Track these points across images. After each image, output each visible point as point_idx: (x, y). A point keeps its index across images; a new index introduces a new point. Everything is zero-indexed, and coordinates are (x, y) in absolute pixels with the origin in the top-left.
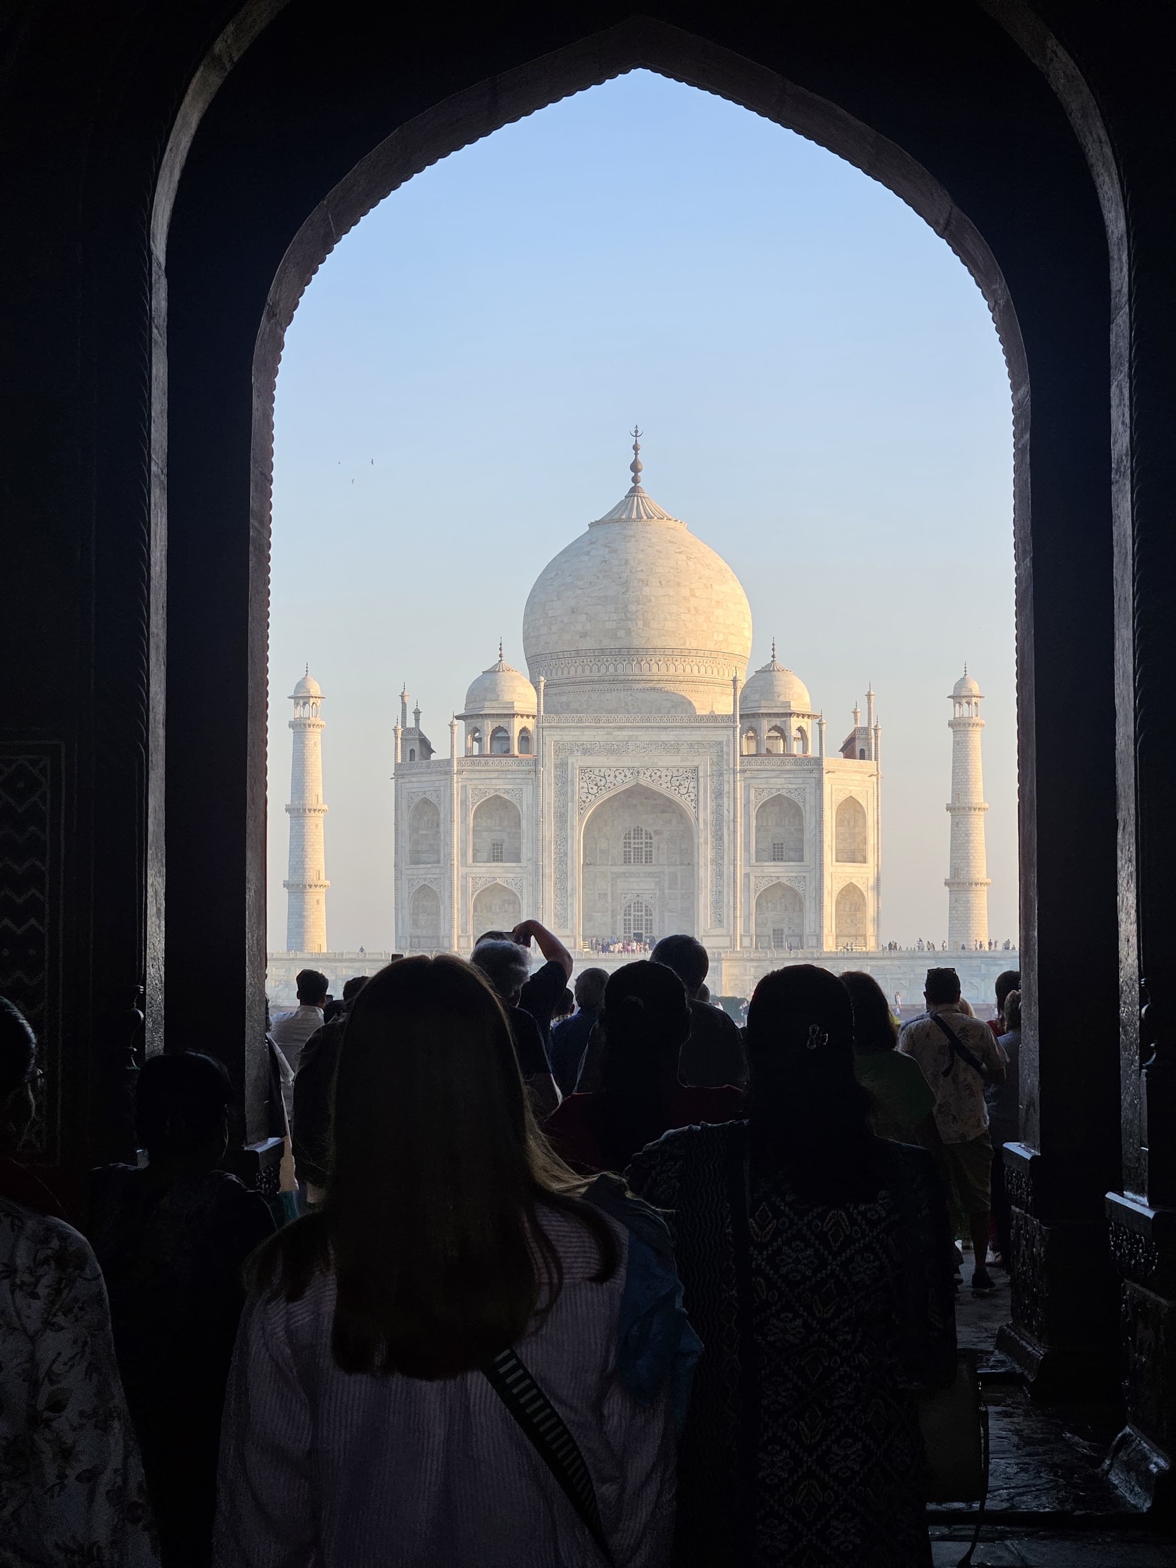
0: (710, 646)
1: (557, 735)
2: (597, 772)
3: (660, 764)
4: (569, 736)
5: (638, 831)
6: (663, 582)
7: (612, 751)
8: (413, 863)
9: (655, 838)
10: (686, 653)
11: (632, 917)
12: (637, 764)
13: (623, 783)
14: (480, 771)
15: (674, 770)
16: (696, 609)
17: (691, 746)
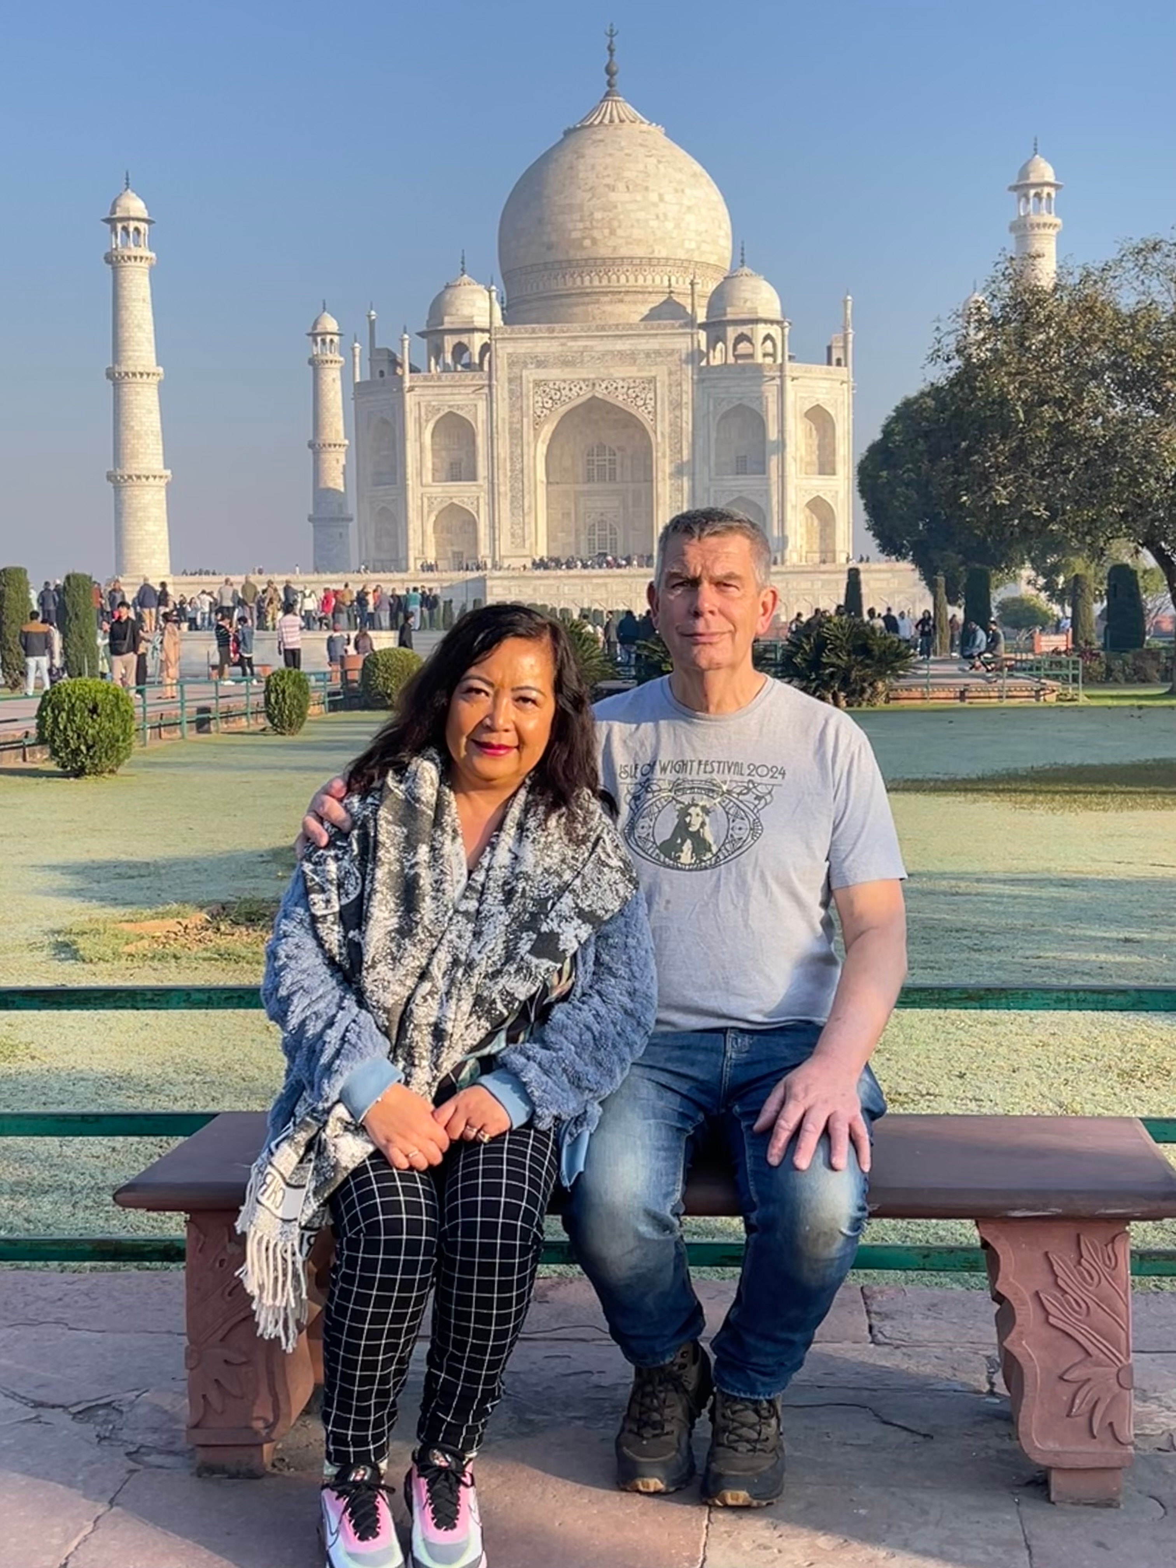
0: (681, 254)
1: (510, 348)
2: (551, 385)
3: (616, 375)
4: (523, 348)
5: (602, 447)
6: (631, 187)
7: (566, 363)
8: (376, 485)
9: (619, 454)
10: (655, 262)
11: (596, 537)
12: (592, 376)
13: (579, 395)
14: (433, 387)
15: (631, 381)
16: (665, 215)
17: (648, 355)
